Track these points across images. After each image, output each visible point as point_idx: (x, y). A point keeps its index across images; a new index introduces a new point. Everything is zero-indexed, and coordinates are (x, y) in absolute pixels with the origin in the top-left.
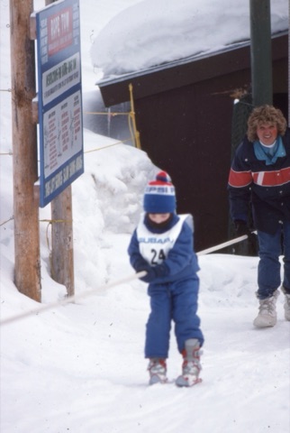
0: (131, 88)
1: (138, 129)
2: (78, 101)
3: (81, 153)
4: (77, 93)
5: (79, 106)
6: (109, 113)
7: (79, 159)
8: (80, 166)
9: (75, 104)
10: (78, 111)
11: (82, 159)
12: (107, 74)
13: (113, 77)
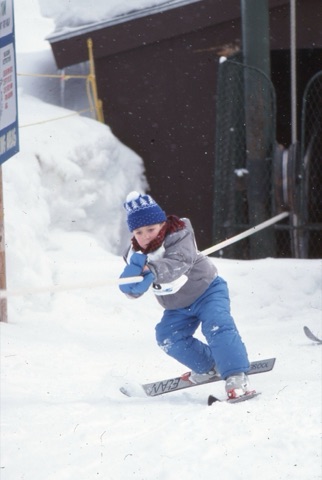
0: (90, 43)
1: (100, 96)
2: (10, 57)
3: (15, 126)
4: (9, 47)
5: (10, 64)
6: (64, 76)
7: (11, 133)
8: (14, 143)
9: (5, 61)
10: (9, 70)
11: (17, 133)
12: (60, 26)
13: (67, 29)
